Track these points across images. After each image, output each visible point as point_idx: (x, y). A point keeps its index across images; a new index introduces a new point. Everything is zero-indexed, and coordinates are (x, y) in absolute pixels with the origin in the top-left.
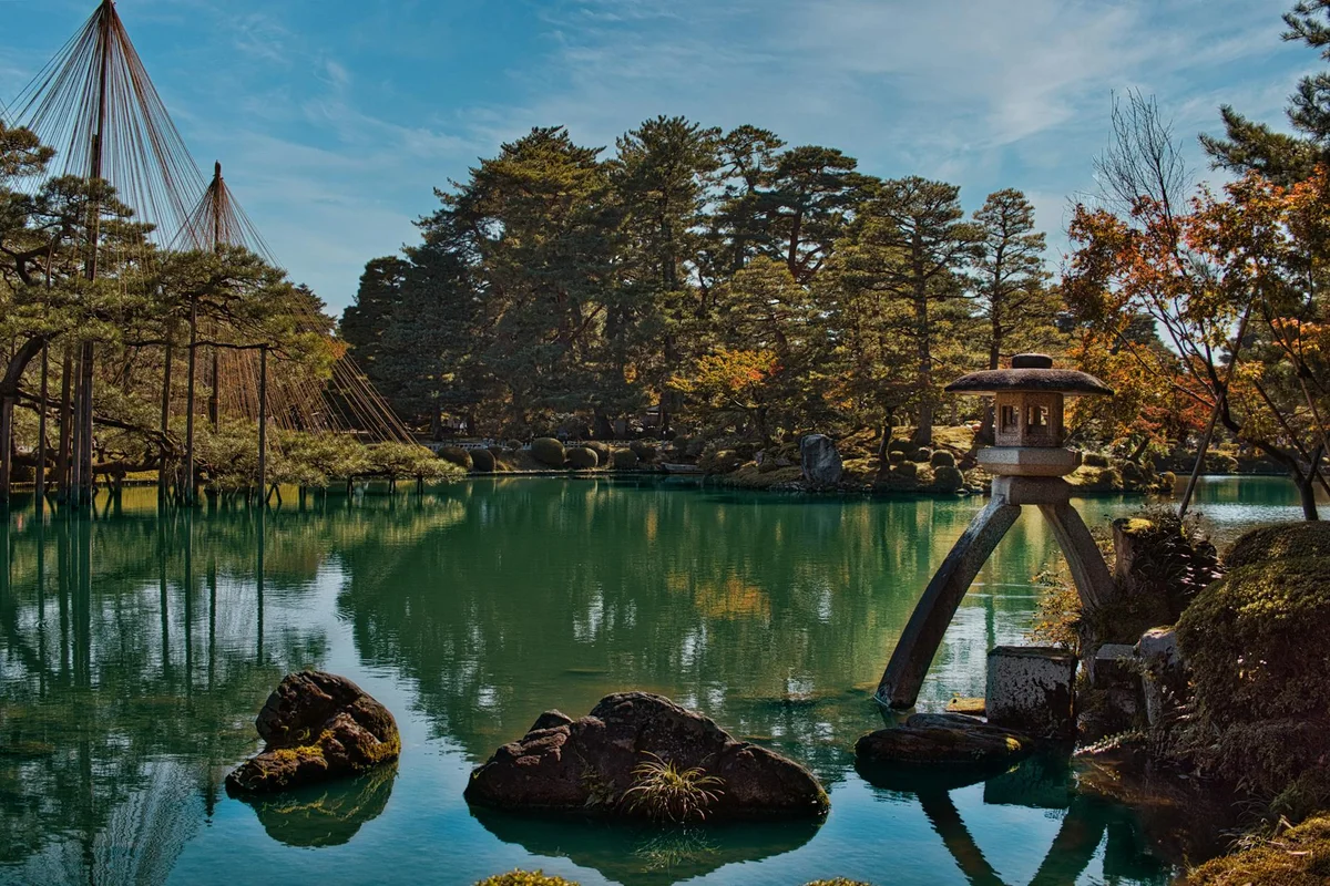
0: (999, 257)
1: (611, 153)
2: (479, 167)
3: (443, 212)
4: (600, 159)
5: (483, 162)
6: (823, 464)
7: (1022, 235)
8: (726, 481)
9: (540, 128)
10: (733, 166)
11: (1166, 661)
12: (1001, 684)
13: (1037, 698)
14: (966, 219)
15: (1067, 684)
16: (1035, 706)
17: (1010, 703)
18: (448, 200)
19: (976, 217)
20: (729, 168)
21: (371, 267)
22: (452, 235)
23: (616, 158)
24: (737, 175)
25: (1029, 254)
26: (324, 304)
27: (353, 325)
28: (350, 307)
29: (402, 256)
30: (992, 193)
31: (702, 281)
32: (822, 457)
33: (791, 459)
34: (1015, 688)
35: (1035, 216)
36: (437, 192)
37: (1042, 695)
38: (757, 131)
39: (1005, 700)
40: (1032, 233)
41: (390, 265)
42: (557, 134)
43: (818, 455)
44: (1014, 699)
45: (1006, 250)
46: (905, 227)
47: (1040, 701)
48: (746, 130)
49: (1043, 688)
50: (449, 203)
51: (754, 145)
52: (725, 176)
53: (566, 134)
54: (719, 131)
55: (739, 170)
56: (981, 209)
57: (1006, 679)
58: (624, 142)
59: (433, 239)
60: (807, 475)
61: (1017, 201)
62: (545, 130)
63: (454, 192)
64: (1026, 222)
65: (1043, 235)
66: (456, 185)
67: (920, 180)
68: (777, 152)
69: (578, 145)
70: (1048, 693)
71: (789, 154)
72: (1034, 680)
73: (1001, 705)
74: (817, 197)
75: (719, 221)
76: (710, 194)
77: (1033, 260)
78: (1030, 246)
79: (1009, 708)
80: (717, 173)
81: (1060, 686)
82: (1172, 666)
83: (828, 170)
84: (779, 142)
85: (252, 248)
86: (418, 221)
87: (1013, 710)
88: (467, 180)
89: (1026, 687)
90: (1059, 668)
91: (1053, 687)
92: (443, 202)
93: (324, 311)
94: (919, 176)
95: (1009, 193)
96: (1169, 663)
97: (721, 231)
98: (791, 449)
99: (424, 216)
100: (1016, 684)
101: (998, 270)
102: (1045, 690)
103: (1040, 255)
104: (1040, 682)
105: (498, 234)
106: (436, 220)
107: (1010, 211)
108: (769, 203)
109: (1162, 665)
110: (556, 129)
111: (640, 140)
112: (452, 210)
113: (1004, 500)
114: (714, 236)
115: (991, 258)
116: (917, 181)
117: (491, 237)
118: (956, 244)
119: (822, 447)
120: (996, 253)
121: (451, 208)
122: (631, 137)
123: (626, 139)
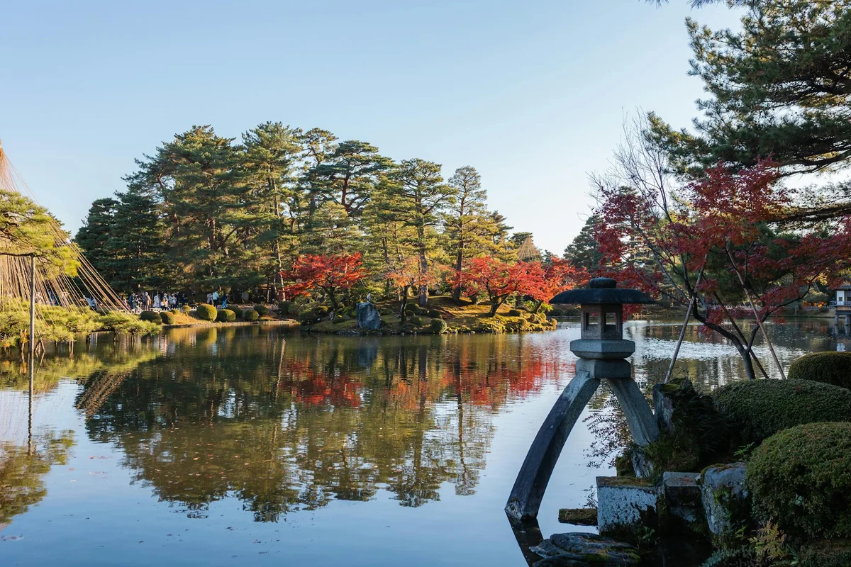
0: (462, 204)
1: (239, 142)
2: (162, 147)
3: (140, 172)
4: (233, 144)
5: (164, 144)
6: (370, 318)
7: (474, 192)
8: (313, 328)
9: (197, 126)
10: (309, 151)
11: (730, 492)
12: (609, 507)
13: (634, 517)
14: (445, 182)
15: (655, 506)
16: (633, 522)
17: (616, 520)
18: (144, 166)
19: (449, 181)
20: (306, 152)
21: (95, 204)
22: (145, 186)
23: (241, 144)
24: (310, 156)
25: (478, 201)
26: (63, 224)
27: (85, 238)
28: (83, 228)
29: (115, 198)
30: (458, 168)
31: (291, 214)
32: (369, 314)
33: (350, 316)
34: (619, 510)
35: (481, 181)
36: (137, 161)
37: (637, 515)
38: (322, 132)
39: (612, 519)
40: (480, 190)
41: (108, 203)
42: (207, 130)
43: (367, 313)
44: (618, 517)
45: (466, 199)
46: (411, 186)
47: (636, 518)
48: (316, 130)
49: (638, 509)
50: (144, 168)
51: (320, 139)
52: (304, 156)
53: (212, 129)
54: (300, 131)
55: (312, 153)
56: (452, 177)
57: (612, 504)
58: (246, 136)
59: (134, 188)
60: (360, 325)
61: (472, 172)
62: (200, 127)
63: (147, 161)
64: (476, 184)
65: (485, 191)
66: (148, 157)
67: (420, 161)
68: (332, 143)
69: (220, 136)
70: (642, 513)
71: (341, 145)
72: (631, 504)
73: (609, 522)
74: (357, 169)
75: (301, 181)
76: (295, 166)
77: (480, 205)
78: (479, 197)
79: (615, 524)
80: (299, 154)
81: (650, 508)
82: (735, 496)
83: (362, 154)
84: (334, 138)
85: (23, 193)
86: (125, 178)
87: (617, 525)
88: (155, 154)
89: (627, 509)
90: (649, 495)
91: (645, 508)
92: (140, 167)
93: (62, 228)
94: (419, 159)
95: (467, 169)
96: (733, 494)
97: (304, 186)
98: (350, 310)
99: (129, 175)
100: (619, 507)
101: (462, 210)
102: (640, 510)
103: (484, 203)
104: (636, 505)
105: (173, 187)
106: (137, 177)
107: (468, 178)
108: (329, 171)
109: (727, 496)
110: (206, 127)
111: (255, 135)
112: (146, 172)
113: (589, 376)
114: (299, 189)
115: (458, 204)
116: (418, 161)
117: (168, 188)
118: (440, 196)
119: (369, 309)
120: (460, 201)
121: (145, 171)
122: (250, 133)
123: (248, 135)
